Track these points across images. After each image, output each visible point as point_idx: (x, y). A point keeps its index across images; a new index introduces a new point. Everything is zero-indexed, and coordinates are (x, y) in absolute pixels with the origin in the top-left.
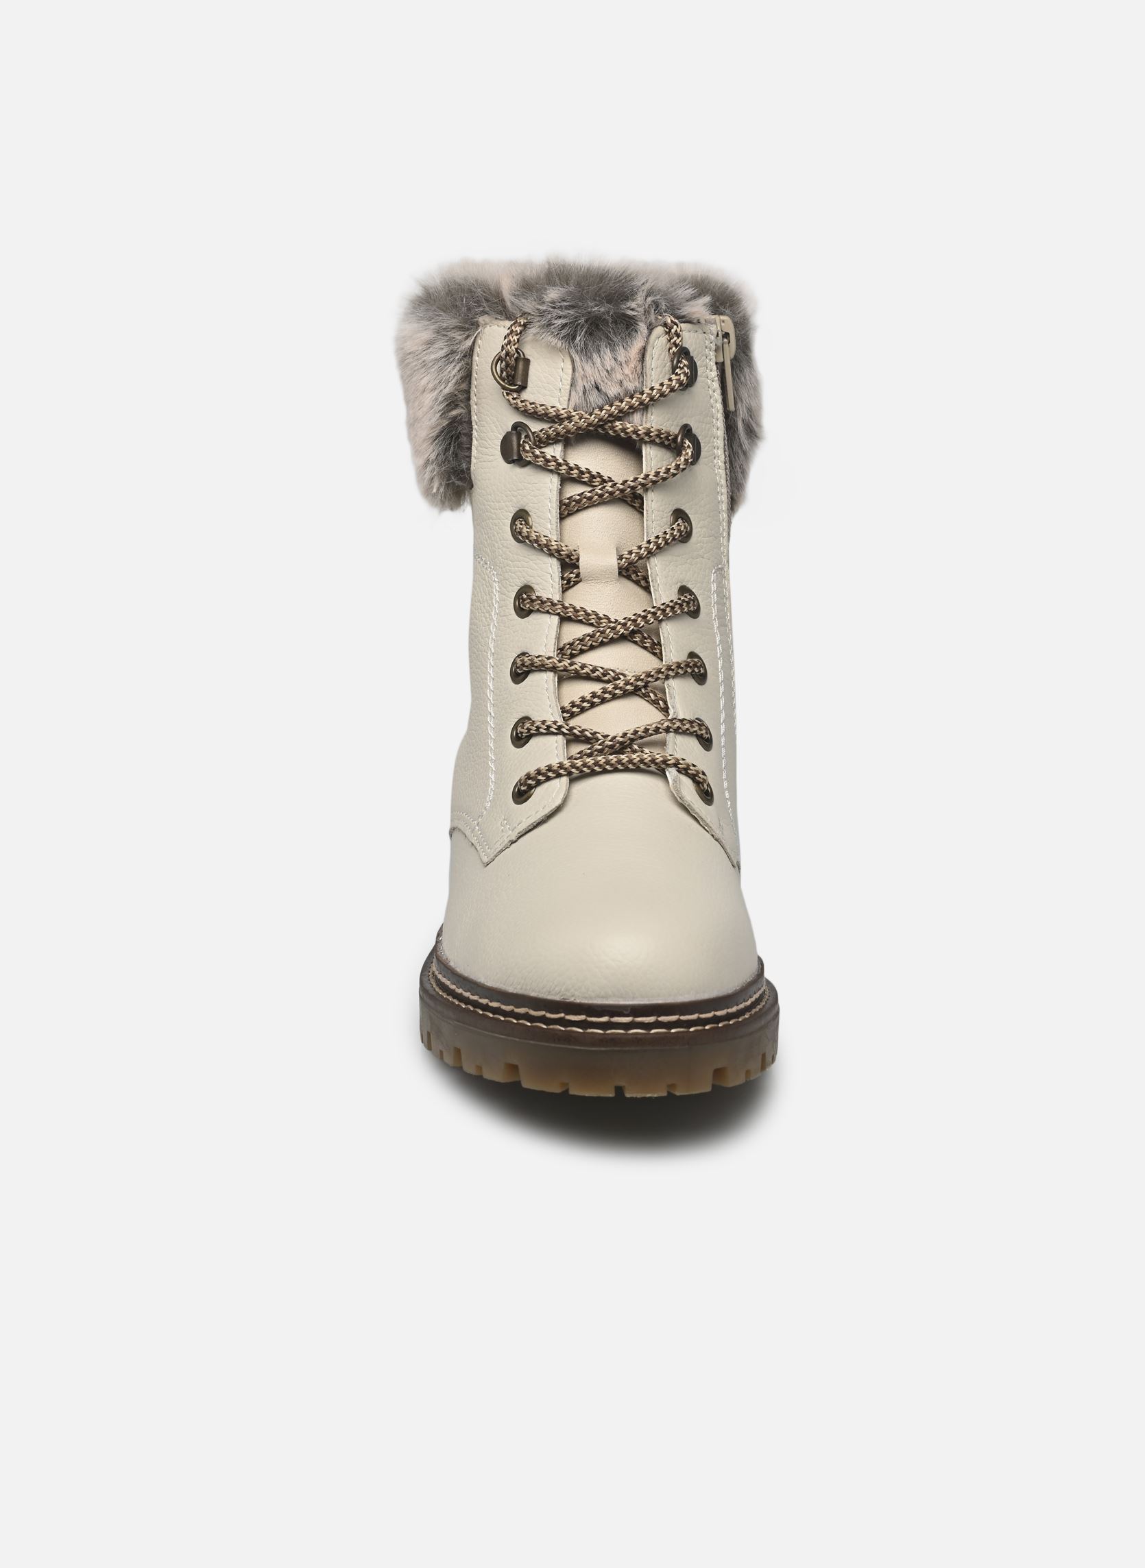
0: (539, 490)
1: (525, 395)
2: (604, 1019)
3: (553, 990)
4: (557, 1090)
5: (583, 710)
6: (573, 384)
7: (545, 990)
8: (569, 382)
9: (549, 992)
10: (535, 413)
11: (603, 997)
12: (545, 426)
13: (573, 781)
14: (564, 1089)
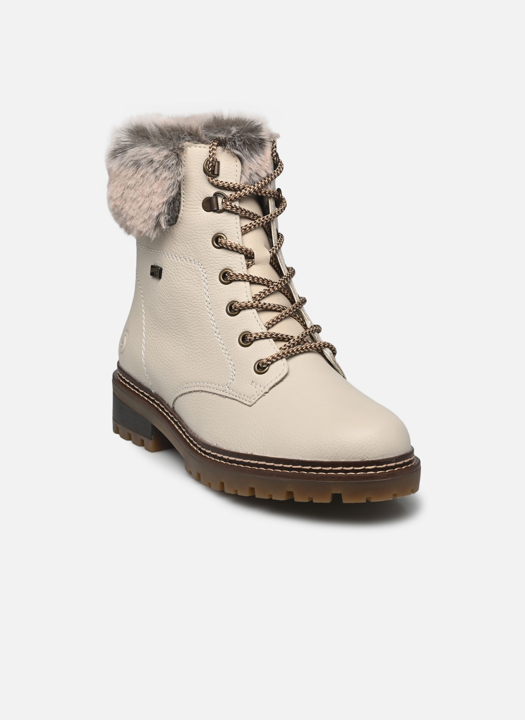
0: (230, 223)
1: (220, 179)
2: (384, 466)
3: (356, 457)
4: (306, 500)
5: (273, 325)
6: (242, 172)
7: (351, 457)
8: (240, 171)
9: (354, 458)
10: (223, 186)
11: (382, 456)
12: (233, 193)
13: (287, 359)
14: (310, 500)
